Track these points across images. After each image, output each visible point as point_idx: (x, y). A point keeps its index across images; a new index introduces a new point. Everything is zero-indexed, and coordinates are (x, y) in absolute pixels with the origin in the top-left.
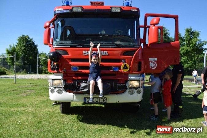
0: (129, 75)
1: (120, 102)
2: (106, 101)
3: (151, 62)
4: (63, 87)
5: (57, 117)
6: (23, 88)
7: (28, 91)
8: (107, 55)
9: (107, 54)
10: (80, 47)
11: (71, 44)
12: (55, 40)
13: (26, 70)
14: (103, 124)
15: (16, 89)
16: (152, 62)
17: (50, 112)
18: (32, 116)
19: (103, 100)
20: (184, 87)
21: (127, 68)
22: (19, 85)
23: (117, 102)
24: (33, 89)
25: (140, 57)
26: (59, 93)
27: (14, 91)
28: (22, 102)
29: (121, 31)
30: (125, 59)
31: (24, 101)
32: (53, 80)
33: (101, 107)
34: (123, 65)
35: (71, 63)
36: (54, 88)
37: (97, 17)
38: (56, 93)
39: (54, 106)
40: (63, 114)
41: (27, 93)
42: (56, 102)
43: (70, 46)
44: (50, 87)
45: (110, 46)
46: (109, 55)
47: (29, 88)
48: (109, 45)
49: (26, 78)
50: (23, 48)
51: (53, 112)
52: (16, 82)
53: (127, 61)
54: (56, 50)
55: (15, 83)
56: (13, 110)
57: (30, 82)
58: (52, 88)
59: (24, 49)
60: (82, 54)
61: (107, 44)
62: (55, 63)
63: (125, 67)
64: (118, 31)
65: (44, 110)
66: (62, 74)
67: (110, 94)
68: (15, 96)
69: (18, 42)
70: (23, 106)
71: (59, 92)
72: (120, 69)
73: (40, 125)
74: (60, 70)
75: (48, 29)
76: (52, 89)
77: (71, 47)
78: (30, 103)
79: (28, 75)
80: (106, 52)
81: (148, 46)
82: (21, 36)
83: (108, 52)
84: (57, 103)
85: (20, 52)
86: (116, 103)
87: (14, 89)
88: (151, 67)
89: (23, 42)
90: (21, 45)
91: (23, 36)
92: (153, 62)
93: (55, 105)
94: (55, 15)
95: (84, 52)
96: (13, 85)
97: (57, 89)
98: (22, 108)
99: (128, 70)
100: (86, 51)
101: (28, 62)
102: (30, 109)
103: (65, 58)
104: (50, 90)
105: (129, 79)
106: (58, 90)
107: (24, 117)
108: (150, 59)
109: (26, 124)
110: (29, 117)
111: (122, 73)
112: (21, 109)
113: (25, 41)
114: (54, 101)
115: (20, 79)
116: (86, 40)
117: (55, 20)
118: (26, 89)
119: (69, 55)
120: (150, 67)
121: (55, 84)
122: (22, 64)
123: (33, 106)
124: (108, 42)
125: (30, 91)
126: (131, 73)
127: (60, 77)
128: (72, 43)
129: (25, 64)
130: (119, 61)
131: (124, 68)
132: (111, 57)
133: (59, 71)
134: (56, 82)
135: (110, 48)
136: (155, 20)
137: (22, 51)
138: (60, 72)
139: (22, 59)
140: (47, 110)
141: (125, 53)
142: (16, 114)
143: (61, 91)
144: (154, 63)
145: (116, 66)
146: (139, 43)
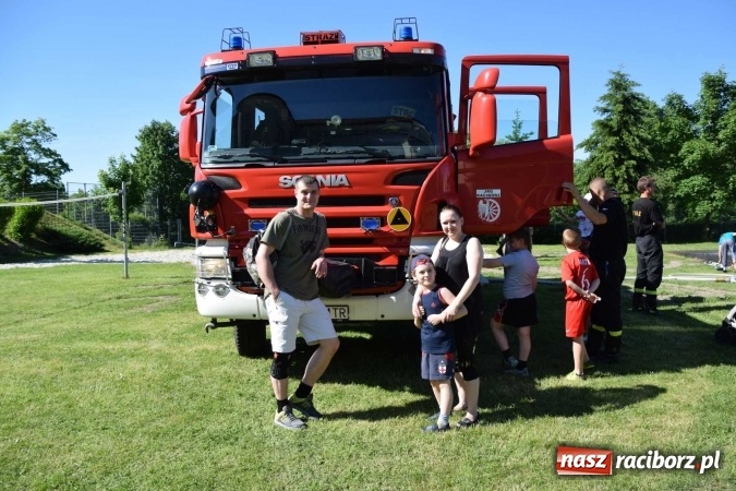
0: (413, 240)
1: (386, 318)
2: (346, 314)
3: (481, 202)
4: (230, 276)
5: (224, 363)
6: (147, 291)
7: (161, 298)
8: (347, 184)
9: (345, 182)
10: (271, 164)
11: (249, 158)
12: (206, 149)
13: (166, 237)
14: (346, 382)
15: (127, 293)
16: (485, 203)
17: (208, 352)
18: (156, 361)
19: (338, 311)
20: (667, 281)
21: (405, 222)
22: (139, 281)
23: (380, 318)
24: (177, 291)
25: (446, 188)
26: (218, 293)
27: (119, 298)
28: (139, 327)
29: (411, 110)
30: (397, 196)
31: (145, 325)
32: (204, 258)
33: (361, 338)
34: (391, 211)
35: (249, 211)
36: (205, 282)
37: (320, 77)
38: (211, 293)
39: (210, 330)
40: (244, 359)
41: (157, 304)
42: (214, 320)
43: (243, 165)
44: (196, 280)
45: (355, 158)
46: (350, 187)
47: (166, 290)
48: (354, 155)
49: (165, 260)
50: (156, 164)
51: (217, 352)
52: (130, 275)
53: (402, 201)
54: (208, 175)
55: (127, 277)
56: (111, 347)
57: (173, 274)
58: (201, 281)
59: (160, 168)
60: (276, 186)
61: (347, 153)
62: (207, 214)
63: (399, 219)
64: (401, 110)
65: (194, 349)
66: (226, 243)
67: (354, 295)
68: (120, 313)
69: (139, 144)
70: (138, 337)
71: (220, 292)
72: (384, 223)
73: (172, 382)
74: (220, 231)
75: (188, 116)
76: (201, 285)
77: (247, 167)
78: (157, 331)
79: (172, 251)
80: (343, 176)
81: (471, 153)
82: (149, 125)
83: (349, 175)
84: (216, 323)
85: (147, 177)
86: (376, 321)
87: (121, 294)
88: (484, 215)
89: (156, 146)
90: (150, 155)
91: (154, 123)
92: (488, 201)
93: (213, 328)
94: (202, 78)
95: (282, 179)
96: (120, 283)
97: (214, 283)
98: (136, 344)
99: (406, 227)
100: (289, 177)
101: (173, 210)
102: (155, 345)
103: (231, 197)
104: (197, 286)
105: (411, 254)
106: (217, 287)
107: (134, 365)
108: (480, 192)
109: (136, 380)
110: (149, 366)
111: (389, 236)
112: (130, 345)
113: (163, 141)
114: (207, 317)
115: (143, 266)
116: (291, 144)
117: (206, 91)
118: (157, 292)
119: (242, 190)
120: (480, 215)
121: (209, 271)
122: (156, 217)
123: (165, 338)
124: (349, 149)
125: (167, 300)
126: (415, 236)
127: (221, 250)
128: (251, 156)
129: (163, 216)
130: (380, 200)
131: (395, 222)
132: (356, 191)
133: (217, 234)
134: (211, 264)
135: (354, 164)
136: (487, 75)
137: (153, 173)
138: (220, 237)
139: (154, 203)
140: (200, 347)
141: (397, 178)
142: (116, 357)
143: (225, 288)
144: (491, 203)
145: (370, 216)
146: (442, 145)
